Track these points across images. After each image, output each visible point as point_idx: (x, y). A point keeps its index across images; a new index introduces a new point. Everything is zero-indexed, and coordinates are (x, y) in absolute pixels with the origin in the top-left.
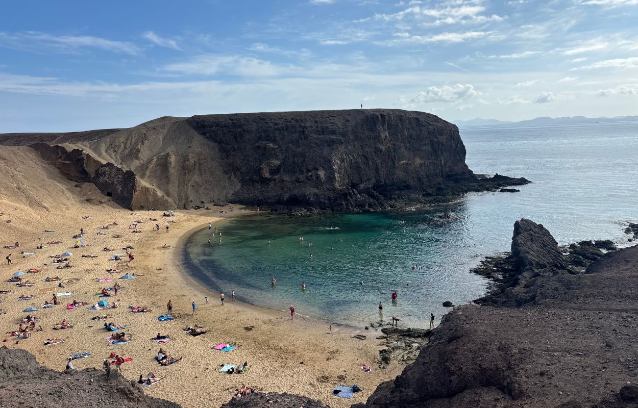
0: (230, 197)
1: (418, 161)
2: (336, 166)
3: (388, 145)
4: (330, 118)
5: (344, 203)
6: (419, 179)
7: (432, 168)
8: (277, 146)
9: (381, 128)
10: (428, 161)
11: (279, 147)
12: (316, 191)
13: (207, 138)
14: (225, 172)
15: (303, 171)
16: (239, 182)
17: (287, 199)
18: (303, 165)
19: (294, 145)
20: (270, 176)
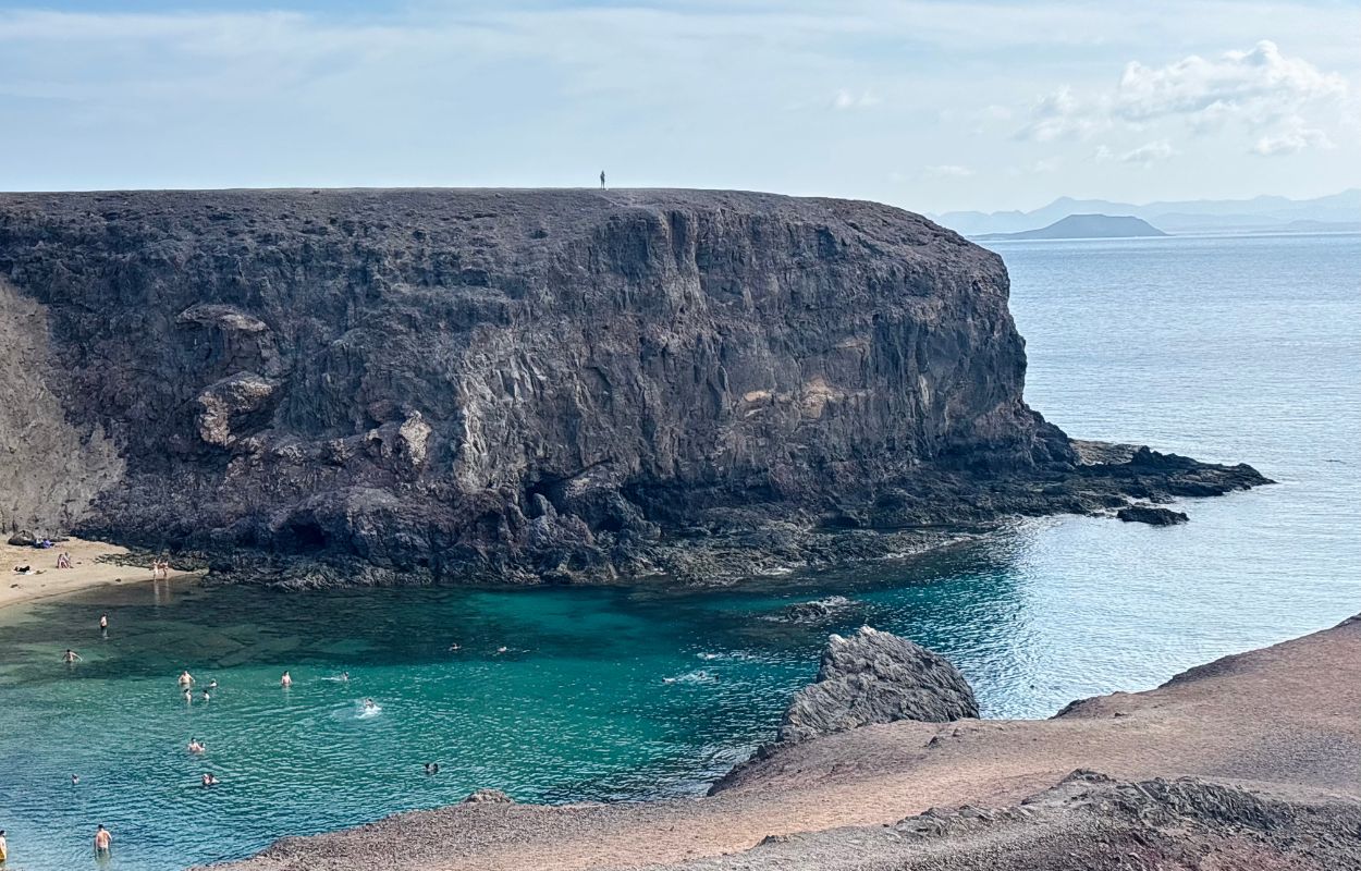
0: (79, 511)
1: (820, 392)
2: (474, 406)
3: (695, 331)
4: (477, 222)
5: (481, 548)
6: (819, 463)
7: (874, 420)
8: (261, 325)
9: (673, 264)
10: (861, 394)
11: (272, 325)
12: (386, 499)
13: (16, 282)
14: (70, 416)
15: (353, 423)
16: (120, 456)
17: (282, 528)
18: (352, 399)
19: (328, 324)
20: (232, 438)
